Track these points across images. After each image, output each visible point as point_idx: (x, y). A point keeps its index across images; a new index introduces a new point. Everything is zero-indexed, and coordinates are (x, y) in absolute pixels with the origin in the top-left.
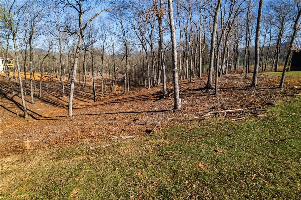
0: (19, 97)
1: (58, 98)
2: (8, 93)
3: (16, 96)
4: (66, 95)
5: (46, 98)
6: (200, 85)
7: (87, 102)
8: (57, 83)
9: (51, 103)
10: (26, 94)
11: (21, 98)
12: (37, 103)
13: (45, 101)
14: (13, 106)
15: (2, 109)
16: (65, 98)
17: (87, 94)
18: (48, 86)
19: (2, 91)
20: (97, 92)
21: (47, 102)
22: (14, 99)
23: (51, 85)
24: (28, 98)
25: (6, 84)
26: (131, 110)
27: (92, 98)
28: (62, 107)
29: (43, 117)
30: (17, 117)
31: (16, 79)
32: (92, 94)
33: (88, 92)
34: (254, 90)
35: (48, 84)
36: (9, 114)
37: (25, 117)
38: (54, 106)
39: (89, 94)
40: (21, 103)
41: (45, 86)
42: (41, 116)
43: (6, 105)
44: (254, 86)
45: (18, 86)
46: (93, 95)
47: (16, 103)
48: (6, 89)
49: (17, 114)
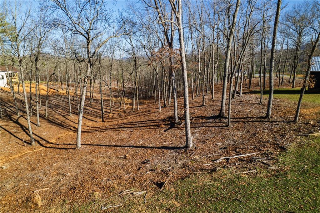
0: (24, 118)
1: (65, 117)
2: (13, 114)
3: (22, 117)
4: (73, 113)
5: (51, 118)
6: (213, 110)
7: (95, 121)
8: (63, 98)
9: (58, 124)
10: (32, 114)
11: (27, 120)
12: (43, 125)
13: (52, 122)
14: (18, 130)
15: (8, 135)
16: (72, 117)
17: (95, 111)
18: (54, 102)
19: (7, 112)
20: (105, 107)
21: (53, 122)
22: (19, 121)
23: (57, 100)
24: (34, 118)
25: (10, 102)
26: (141, 142)
27: (100, 116)
28: (69, 130)
29: (50, 143)
30: (23, 144)
31: (21, 94)
32: (100, 110)
33: (95, 107)
34: (268, 123)
35: (54, 99)
36: (16, 141)
37: (32, 144)
38: (60, 128)
39: (96, 110)
40: (26, 126)
41: (50, 102)
42: (48, 142)
43: (12, 129)
44: (269, 118)
45: (23, 103)
46: (101, 112)
47: (22, 126)
48: (10, 108)
49: (23, 141)
